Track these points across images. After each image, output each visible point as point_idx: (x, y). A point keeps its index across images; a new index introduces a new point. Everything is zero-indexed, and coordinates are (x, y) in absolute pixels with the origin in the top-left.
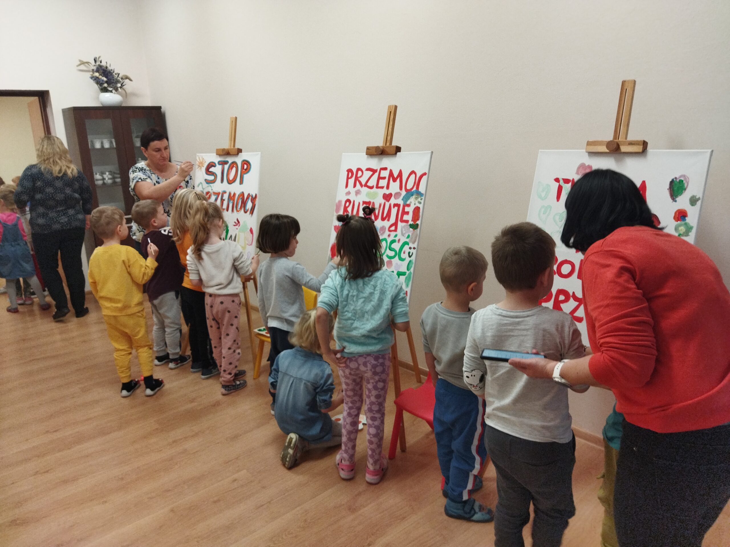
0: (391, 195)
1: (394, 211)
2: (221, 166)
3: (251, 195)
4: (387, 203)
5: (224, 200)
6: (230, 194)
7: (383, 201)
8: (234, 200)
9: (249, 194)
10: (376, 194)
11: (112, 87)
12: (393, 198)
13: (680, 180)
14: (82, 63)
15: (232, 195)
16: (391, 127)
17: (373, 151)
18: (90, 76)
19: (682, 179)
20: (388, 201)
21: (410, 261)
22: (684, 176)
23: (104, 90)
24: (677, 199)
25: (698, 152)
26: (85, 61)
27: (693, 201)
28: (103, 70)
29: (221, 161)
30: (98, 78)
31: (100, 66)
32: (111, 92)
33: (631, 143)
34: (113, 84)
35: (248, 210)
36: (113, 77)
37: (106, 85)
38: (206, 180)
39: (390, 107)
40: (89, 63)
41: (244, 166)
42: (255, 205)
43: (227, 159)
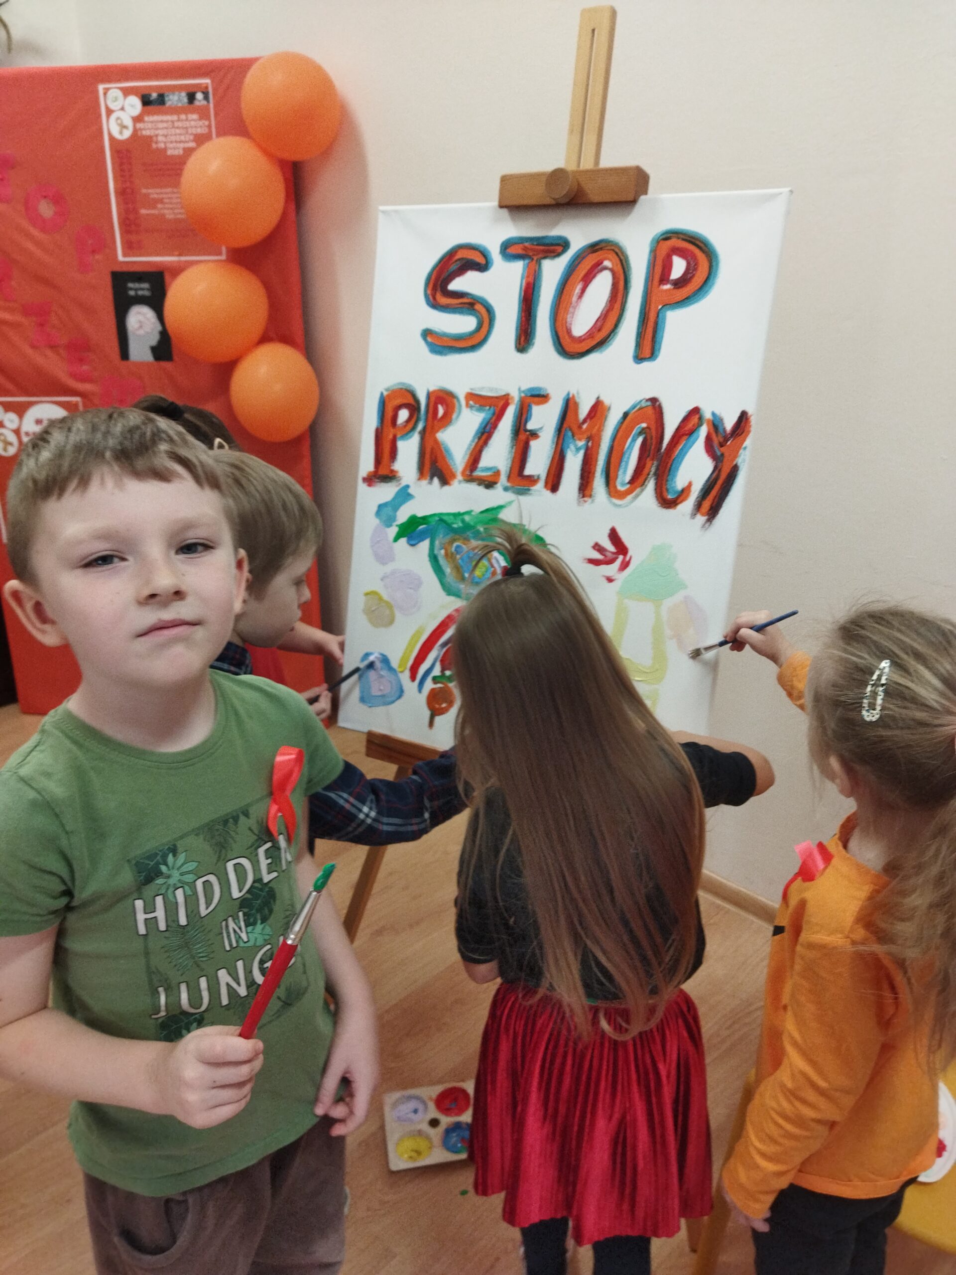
2: (518, 268)
3: (708, 415)
5: (534, 435)
6: (570, 405)
8: (593, 440)
9: (696, 411)
15: (583, 412)
29: (521, 240)
35: (684, 493)
38: (427, 334)
41: (667, 267)
42: (735, 470)
43: (557, 231)
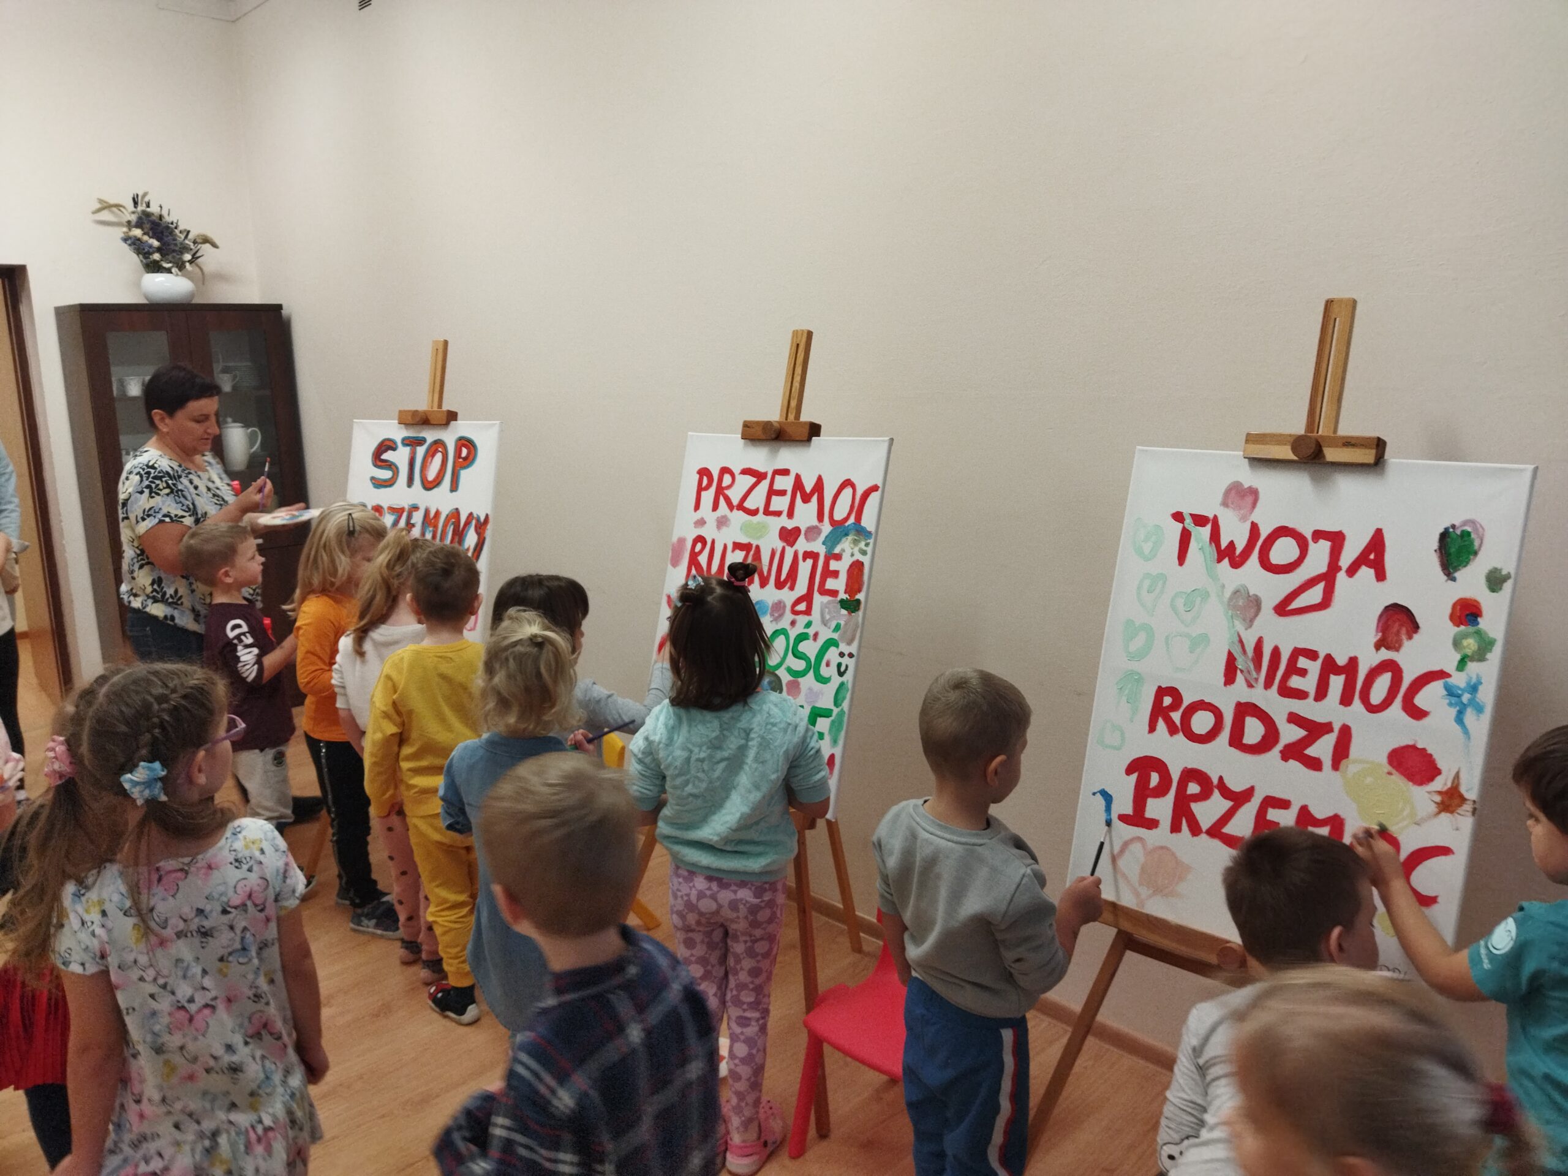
0: (796, 531)
1: (805, 568)
2: (408, 449)
3: (475, 516)
4: (788, 549)
5: (413, 525)
6: (427, 512)
7: (779, 545)
8: (436, 527)
9: (471, 514)
10: (764, 527)
11: (170, 262)
12: (801, 539)
13: (1463, 531)
14: (106, 206)
15: (432, 514)
16: (797, 378)
17: (758, 432)
18: (123, 235)
19: (1469, 529)
20: (792, 545)
21: (842, 684)
22: (1472, 522)
23: (154, 267)
24: (1457, 575)
25: (1501, 469)
26: (112, 202)
27: (1495, 581)
28: (153, 223)
29: (409, 437)
30: (139, 239)
31: (147, 215)
32: (169, 271)
33: (1349, 443)
34: (175, 254)
36: (175, 240)
37: (157, 256)
38: (373, 479)
39: (795, 333)
40: (121, 206)
41: (460, 452)
42: (484, 539)
43: (423, 434)
